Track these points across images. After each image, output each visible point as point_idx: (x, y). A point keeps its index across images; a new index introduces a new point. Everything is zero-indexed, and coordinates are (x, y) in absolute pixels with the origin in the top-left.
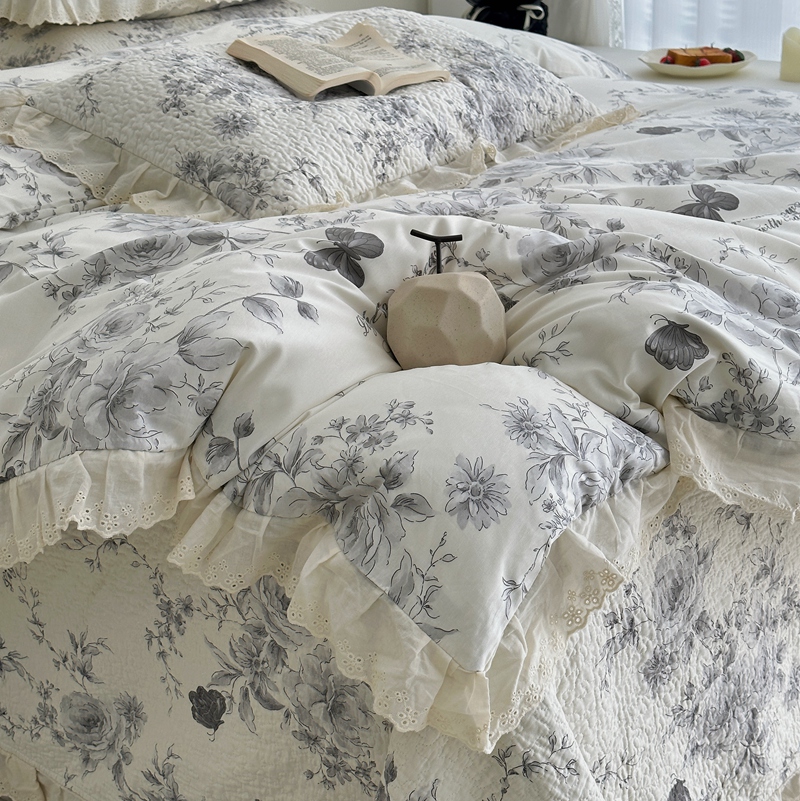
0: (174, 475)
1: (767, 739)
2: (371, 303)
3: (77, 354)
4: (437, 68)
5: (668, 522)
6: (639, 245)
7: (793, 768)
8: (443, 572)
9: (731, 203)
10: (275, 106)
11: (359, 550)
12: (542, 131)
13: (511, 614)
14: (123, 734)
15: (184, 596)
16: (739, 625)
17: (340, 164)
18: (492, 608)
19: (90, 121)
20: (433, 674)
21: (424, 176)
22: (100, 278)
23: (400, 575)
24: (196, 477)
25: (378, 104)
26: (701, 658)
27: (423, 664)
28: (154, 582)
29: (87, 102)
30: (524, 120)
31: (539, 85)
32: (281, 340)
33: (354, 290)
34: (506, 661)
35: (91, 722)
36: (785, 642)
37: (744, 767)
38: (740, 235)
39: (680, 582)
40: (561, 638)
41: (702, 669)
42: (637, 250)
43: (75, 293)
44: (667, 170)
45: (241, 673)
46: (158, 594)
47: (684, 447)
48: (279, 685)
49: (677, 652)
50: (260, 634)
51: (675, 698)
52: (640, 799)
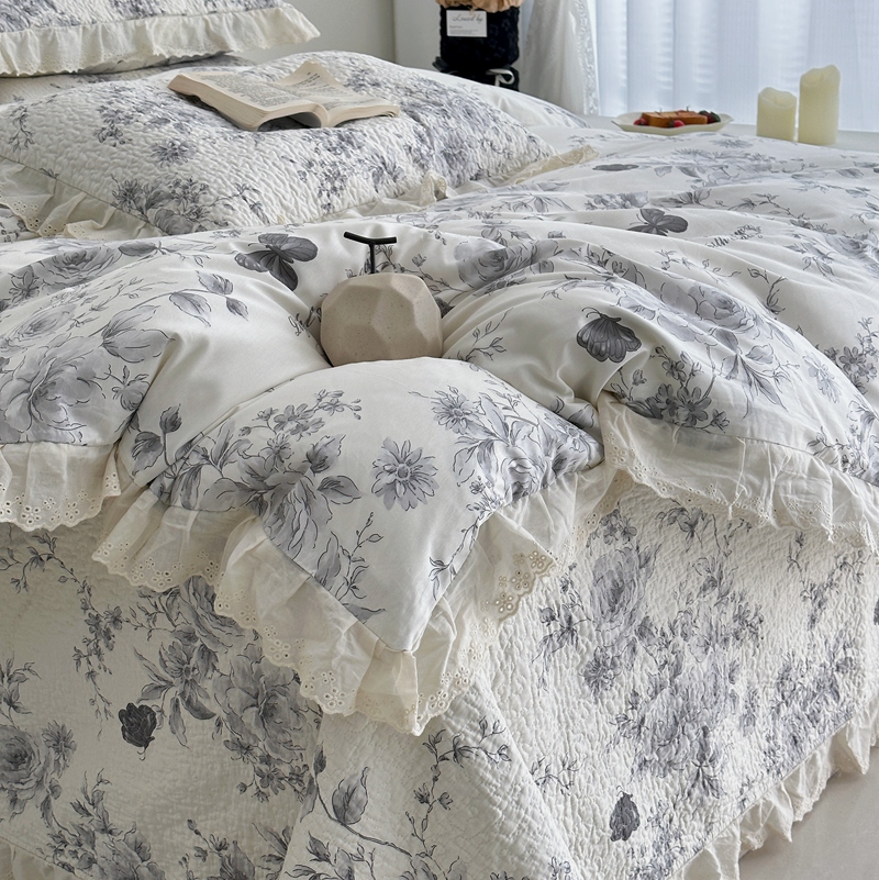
0: (100, 473)
1: (721, 760)
2: (306, 307)
4: (386, 103)
5: (606, 521)
6: (576, 249)
7: (752, 798)
8: (370, 553)
9: (680, 226)
10: (216, 135)
11: (285, 534)
12: (497, 170)
13: (439, 596)
14: (52, 765)
15: (112, 609)
16: (685, 636)
17: (283, 192)
18: (419, 587)
19: (23, 153)
20: (359, 655)
21: (372, 207)
22: (28, 292)
23: (326, 558)
24: (122, 473)
25: (323, 135)
26: (645, 666)
27: (349, 645)
28: (82, 596)
29: (21, 134)
30: (477, 158)
31: (492, 123)
32: (207, 332)
33: (286, 291)
34: (434, 643)
35: (18, 758)
36: (738, 662)
37: (696, 789)
38: (683, 249)
39: (620, 584)
40: (492, 625)
41: (647, 677)
42: (574, 254)
43: (2, 307)
44: (620, 200)
45: (171, 684)
46: (85, 609)
47: (618, 441)
48: (210, 692)
49: (619, 657)
50: (190, 639)
51: (619, 706)
52: (583, 809)
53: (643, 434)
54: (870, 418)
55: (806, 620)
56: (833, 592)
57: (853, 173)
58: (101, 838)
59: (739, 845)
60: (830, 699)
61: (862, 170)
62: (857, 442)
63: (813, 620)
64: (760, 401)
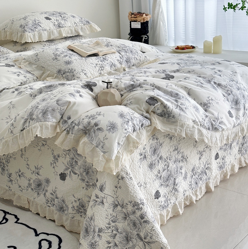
0: (56, 128)
1: (178, 185)
2: (95, 95)
3: (37, 105)
4: (113, 50)
5: (153, 136)
7: (186, 194)
8: (106, 141)
9: (173, 77)
10: (77, 59)
11: (90, 138)
12: (138, 64)
13: (119, 149)
14: (46, 186)
15: (58, 154)
16: (170, 160)
17: (91, 70)
18: (115, 147)
19: (37, 63)
20: (104, 160)
21: (110, 73)
22: (41, 93)
24: (60, 127)
25: (99, 58)
26: (161, 165)
27: (102, 158)
28: (52, 152)
29: (37, 59)
30: (133, 61)
31: (137, 54)
32: (76, 101)
33: (91, 92)
34: (118, 158)
35: (39, 185)
36: (182, 166)
37: (173, 191)
38: (171, 83)
39: (156, 149)
40: (129, 155)
41: (162, 167)
42: (147, 84)
43: (36, 96)
44: (162, 71)
45: (69, 168)
46: (53, 154)
47: (154, 121)
48: (77, 169)
49: (155, 163)
50: (73, 159)
51: (156, 173)
52: (149, 192)
53: (159, 120)
54: (207, 116)
55: (198, 158)
56: (205, 153)
57: (214, 64)
58: (56, 200)
59: (183, 203)
60: (205, 175)
61: (216, 63)
62: (204, 121)
63: (200, 158)
64: (182, 113)
